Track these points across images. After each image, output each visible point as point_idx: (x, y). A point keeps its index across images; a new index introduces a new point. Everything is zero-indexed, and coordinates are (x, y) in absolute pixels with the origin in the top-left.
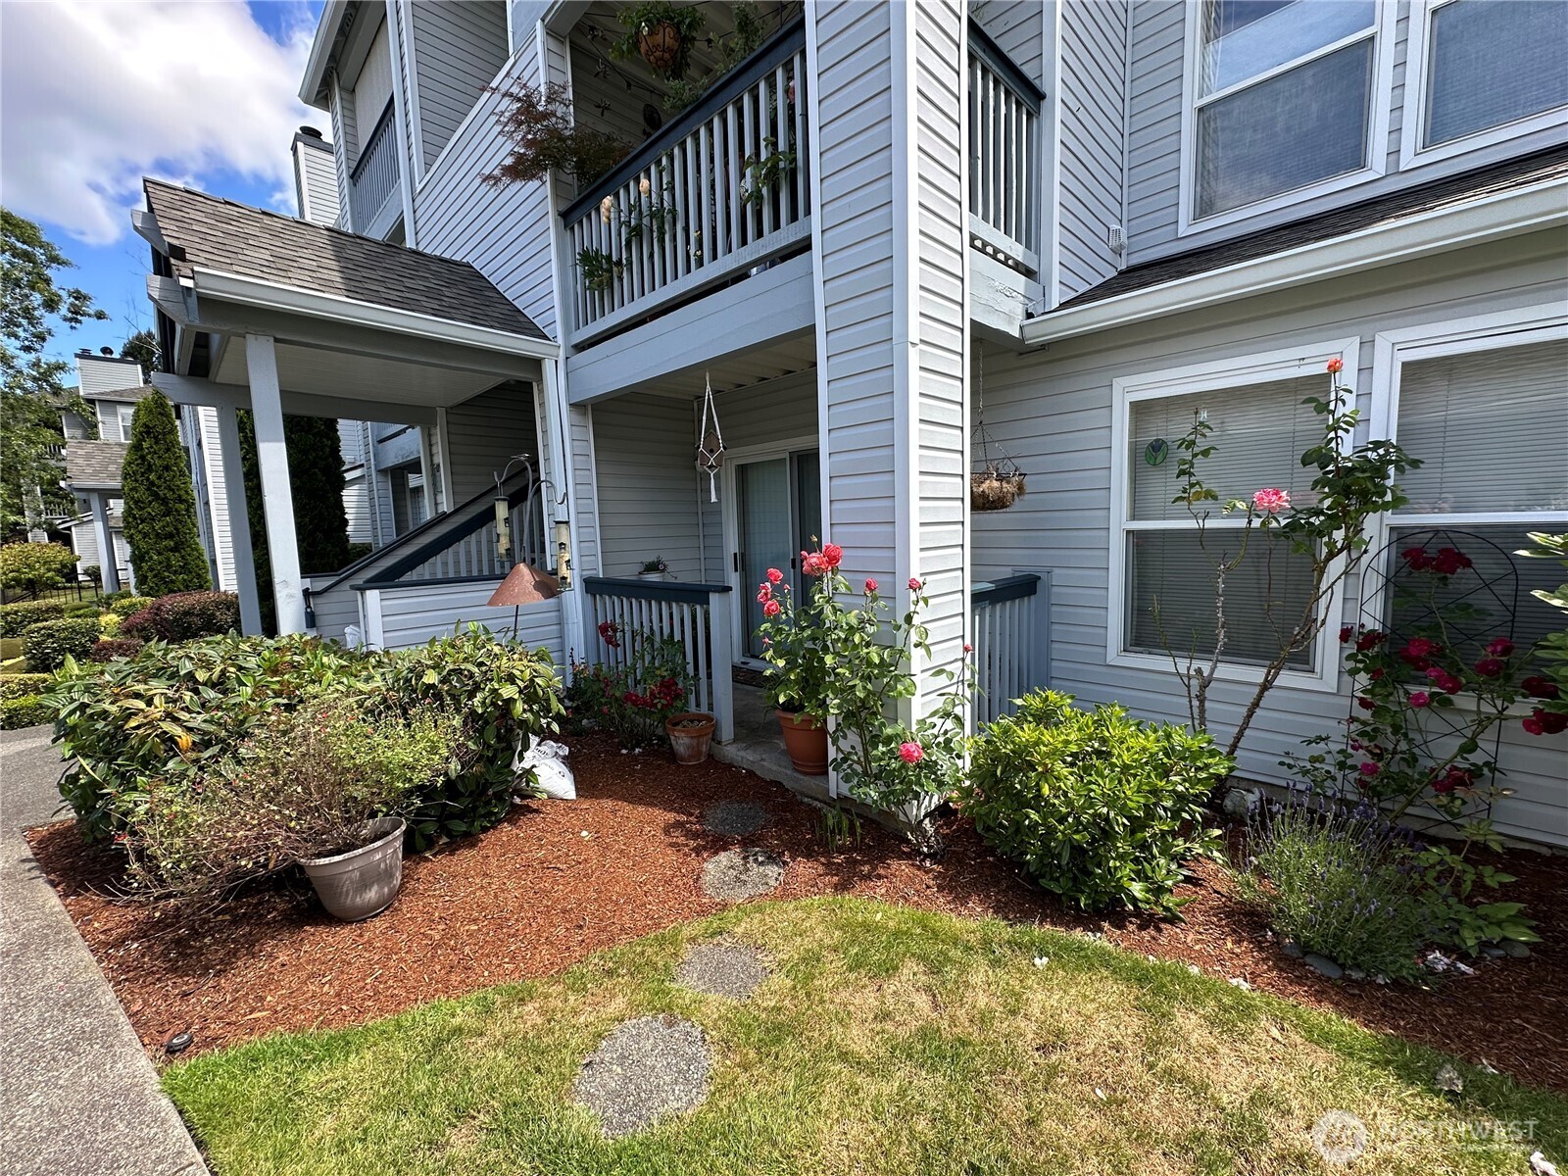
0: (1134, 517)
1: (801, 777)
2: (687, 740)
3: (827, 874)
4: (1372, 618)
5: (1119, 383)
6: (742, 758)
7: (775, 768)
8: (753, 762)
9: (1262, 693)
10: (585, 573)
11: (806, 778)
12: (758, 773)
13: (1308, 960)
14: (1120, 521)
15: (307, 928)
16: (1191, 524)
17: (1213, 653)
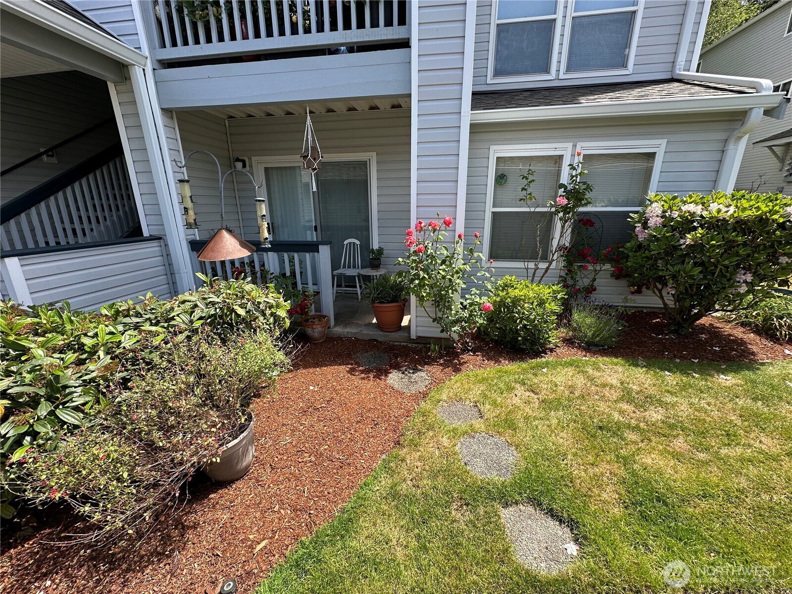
0: (494, 206)
1: (389, 334)
2: (320, 329)
3: (445, 368)
4: (567, 241)
5: (493, 148)
6: (348, 332)
7: (371, 333)
8: (355, 333)
9: (535, 271)
10: (188, 237)
11: (392, 334)
12: (360, 338)
13: (591, 347)
14: (489, 209)
15: (212, 496)
16: (527, 210)
17: (537, 259)
